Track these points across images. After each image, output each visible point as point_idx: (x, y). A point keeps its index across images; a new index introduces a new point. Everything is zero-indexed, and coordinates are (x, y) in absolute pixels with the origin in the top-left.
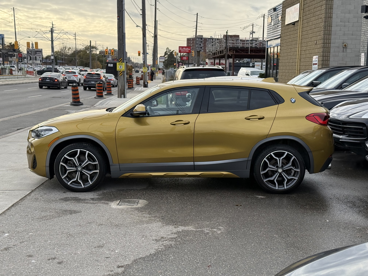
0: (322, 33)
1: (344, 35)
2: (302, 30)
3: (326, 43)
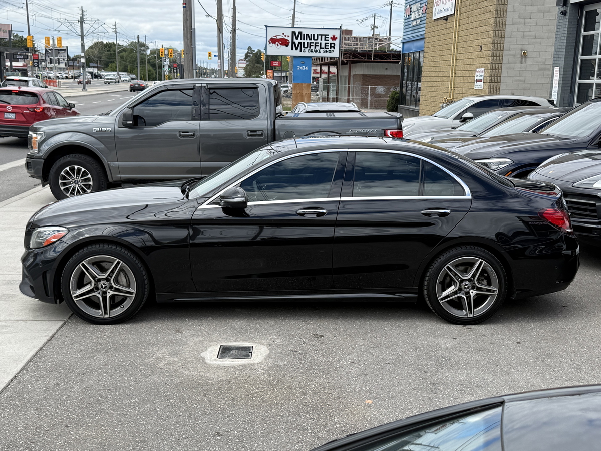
0: (491, 34)
1: (524, 37)
2: (459, 28)
3: (497, 50)
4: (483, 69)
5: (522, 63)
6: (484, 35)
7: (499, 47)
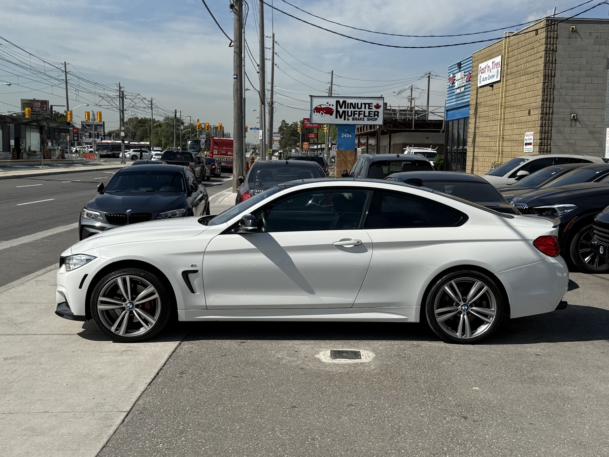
0: (540, 98)
1: (572, 101)
2: (506, 94)
3: (546, 114)
4: (532, 133)
5: (571, 126)
6: (532, 99)
7: (548, 111)
